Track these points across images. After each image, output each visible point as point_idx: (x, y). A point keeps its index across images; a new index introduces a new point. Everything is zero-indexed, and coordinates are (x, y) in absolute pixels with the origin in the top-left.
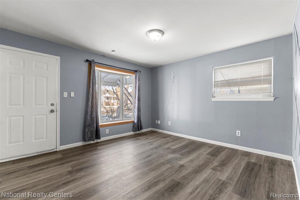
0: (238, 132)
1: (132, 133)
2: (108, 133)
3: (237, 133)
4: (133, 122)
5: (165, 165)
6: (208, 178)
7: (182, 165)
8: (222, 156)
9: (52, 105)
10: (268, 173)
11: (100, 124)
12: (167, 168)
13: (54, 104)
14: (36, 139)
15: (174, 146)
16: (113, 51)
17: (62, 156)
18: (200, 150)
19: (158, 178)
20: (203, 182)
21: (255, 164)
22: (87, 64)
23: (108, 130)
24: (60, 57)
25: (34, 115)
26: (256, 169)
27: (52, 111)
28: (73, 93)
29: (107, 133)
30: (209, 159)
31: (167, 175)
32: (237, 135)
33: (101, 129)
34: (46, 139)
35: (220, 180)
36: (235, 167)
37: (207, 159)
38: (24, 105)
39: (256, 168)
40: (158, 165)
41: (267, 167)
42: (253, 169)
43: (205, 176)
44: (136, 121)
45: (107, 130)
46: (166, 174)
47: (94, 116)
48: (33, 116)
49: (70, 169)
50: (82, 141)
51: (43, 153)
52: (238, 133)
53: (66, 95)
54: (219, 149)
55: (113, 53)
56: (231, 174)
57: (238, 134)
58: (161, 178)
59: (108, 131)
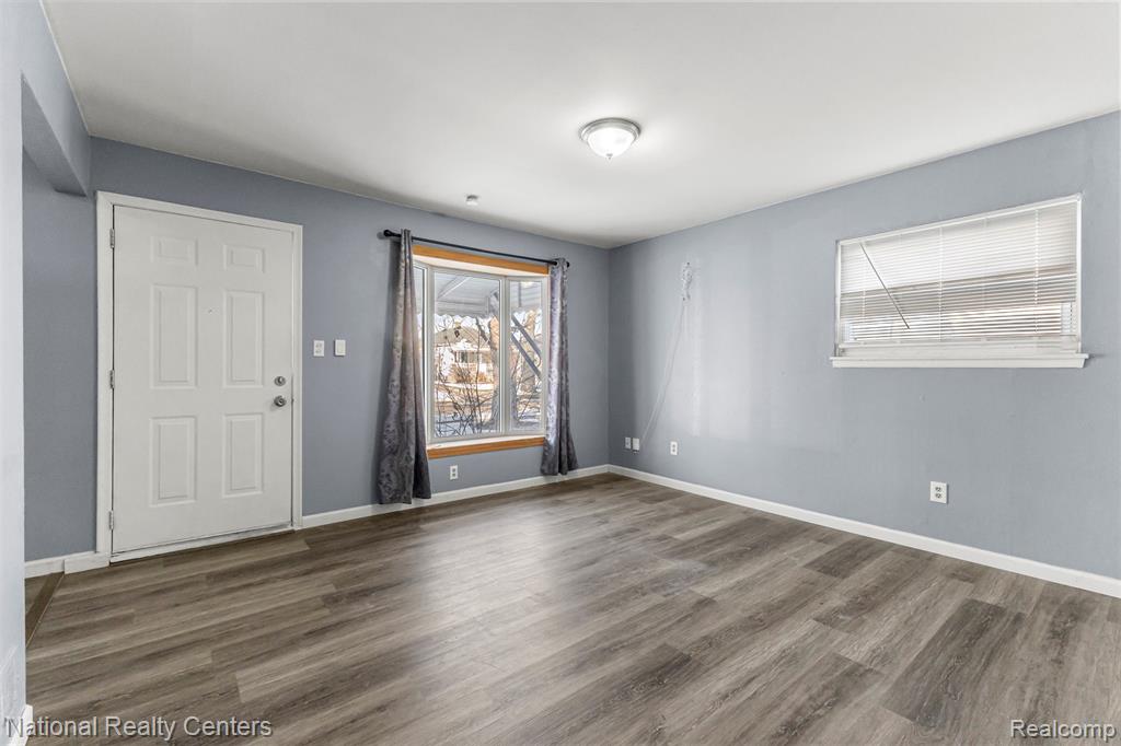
0: (938, 489)
1: (539, 481)
2: (456, 477)
3: (933, 492)
4: (544, 442)
5: (644, 594)
6: (799, 651)
7: (706, 599)
8: (866, 575)
9: (279, 381)
10: (1044, 648)
11: (428, 448)
12: (650, 604)
13: (283, 379)
14: (232, 490)
15: (683, 532)
16: (470, 197)
17: (308, 548)
18: (784, 551)
19: (614, 637)
20: (776, 662)
21: (996, 611)
22: (387, 244)
23: (456, 467)
24: (301, 227)
25: (227, 415)
26: (997, 629)
27: (279, 402)
28: (344, 342)
29: (452, 478)
30: (812, 584)
31: (646, 631)
32: (933, 498)
33: (433, 465)
34: (259, 492)
35: (840, 660)
36: (911, 618)
37: (804, 582)
38: (196, 384)
39: (999, 626)
40: (617, 594)
41: (1046, 627)
42: (982, 630)
43: (787, 641)
44: (552, 440)
45: (452, 468)
46: (646, 626)
47: (410, 418)
48: (224, 418)
49: (331, 589)
50: (372, 503)
51: (254, 535)
52: (937, 491)
53: (319, 349)
54: (859, 550)
55: (472, 203)
56: (889, 640)
57: (939, 496)
58: (625, 636)
59: (456, 473)
